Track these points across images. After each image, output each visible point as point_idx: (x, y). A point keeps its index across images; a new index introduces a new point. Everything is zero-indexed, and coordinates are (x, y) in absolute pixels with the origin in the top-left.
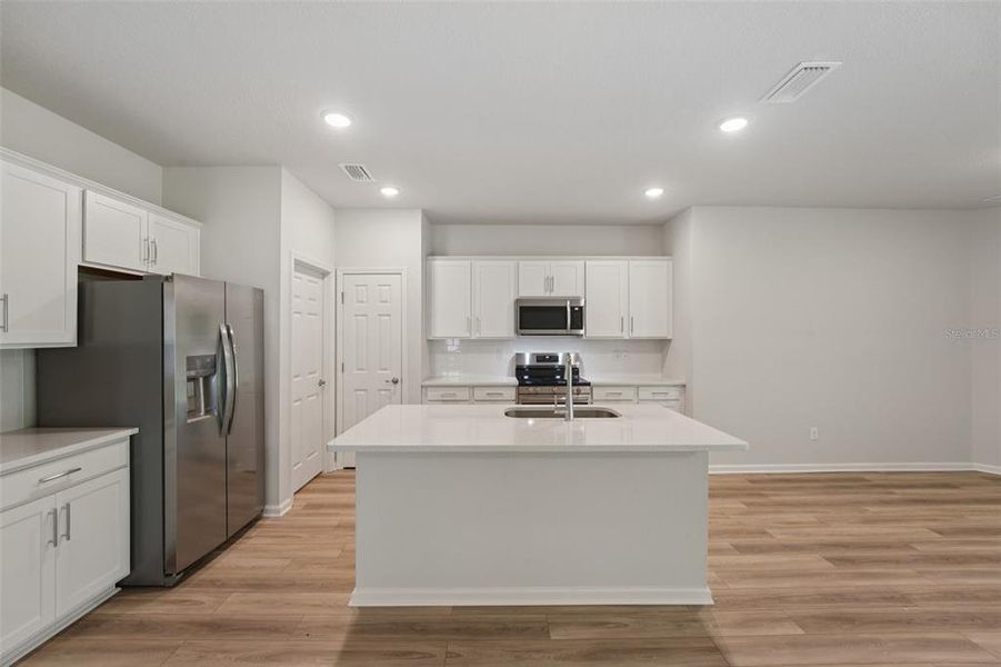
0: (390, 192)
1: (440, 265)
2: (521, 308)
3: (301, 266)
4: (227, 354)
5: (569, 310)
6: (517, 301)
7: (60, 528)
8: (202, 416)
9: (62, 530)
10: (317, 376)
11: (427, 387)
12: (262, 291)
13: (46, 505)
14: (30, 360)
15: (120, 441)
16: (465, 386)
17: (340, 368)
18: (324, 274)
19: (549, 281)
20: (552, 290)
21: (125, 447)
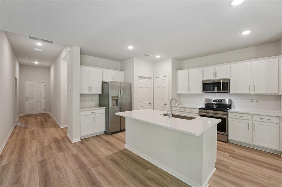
0: (158, 57)
1: (180, 72)
2: (203, 83)
3: (140, 77)
4: (120, 97)
5: (222, 83)
6: (203, 81)
7: (94, 120)
8: (116, 107)
9: (94, 121)
10: (149, 102)
11: (173, 106)
12: (131, 83)
13: (92, 116)
14: (99, 96)
15: (104, 109)
16: (184, 107)
17: (154, 100)
18: (150, 78)
19: (215, 74)
20: (216, 77)
21: (105, 110)
